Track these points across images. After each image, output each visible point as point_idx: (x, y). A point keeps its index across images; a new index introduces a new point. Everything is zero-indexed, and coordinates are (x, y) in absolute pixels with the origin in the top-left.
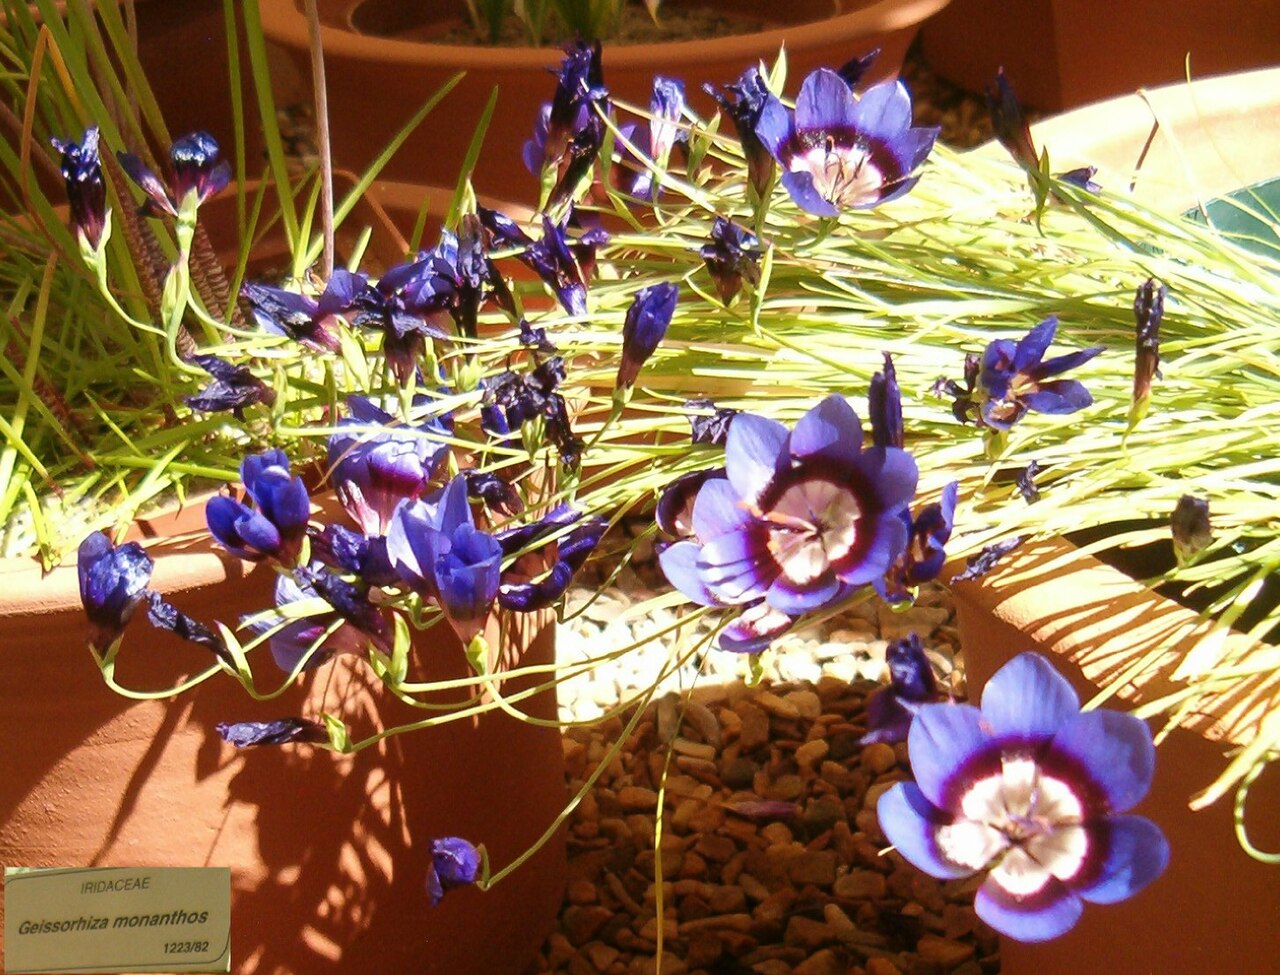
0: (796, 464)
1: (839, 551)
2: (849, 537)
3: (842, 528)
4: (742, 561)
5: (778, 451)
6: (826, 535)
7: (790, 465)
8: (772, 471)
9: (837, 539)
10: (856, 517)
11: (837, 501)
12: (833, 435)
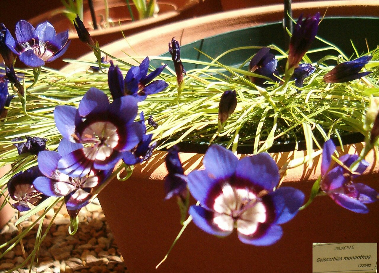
0: (84, 120)
1: (114, 145)
2: (116, 138)
3: (112, 135)
4: (74, 164)
5: (74, 118)
6: (106, 142)
7: (81, 121)
8: (75, 126)
9: (111, 140)
10: (115, 130)
11: (105, 127)
12: (95, 104)
